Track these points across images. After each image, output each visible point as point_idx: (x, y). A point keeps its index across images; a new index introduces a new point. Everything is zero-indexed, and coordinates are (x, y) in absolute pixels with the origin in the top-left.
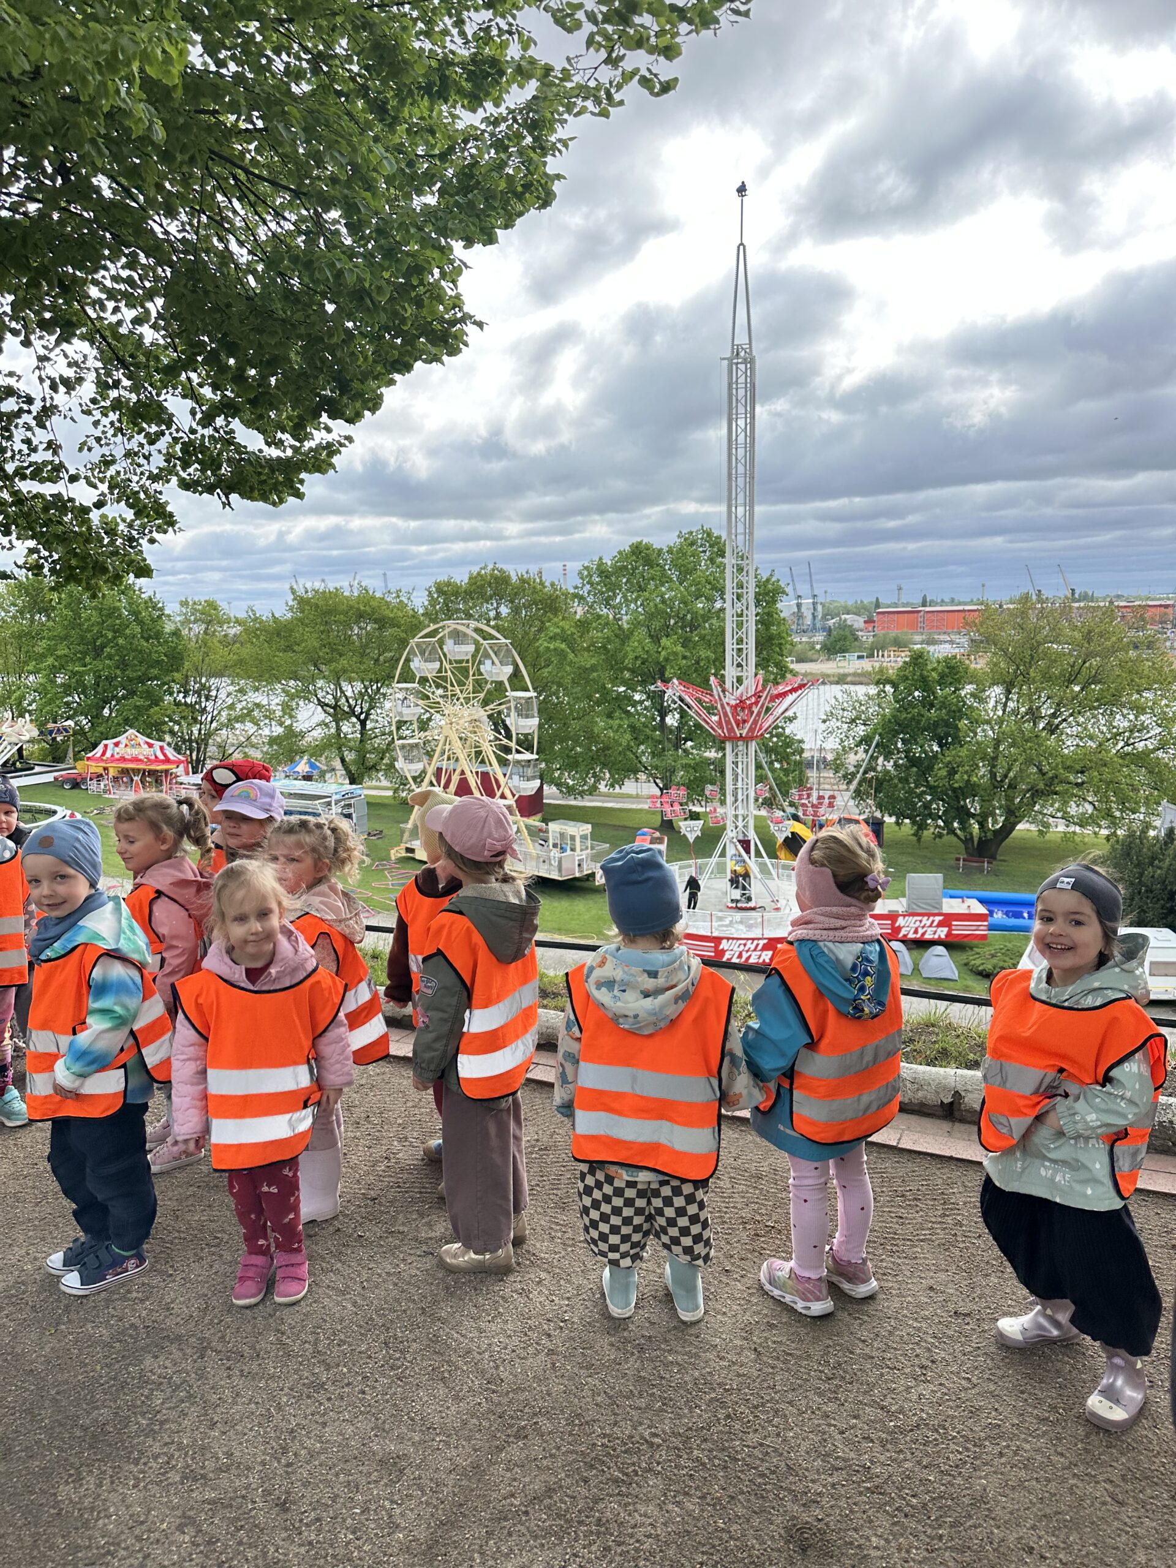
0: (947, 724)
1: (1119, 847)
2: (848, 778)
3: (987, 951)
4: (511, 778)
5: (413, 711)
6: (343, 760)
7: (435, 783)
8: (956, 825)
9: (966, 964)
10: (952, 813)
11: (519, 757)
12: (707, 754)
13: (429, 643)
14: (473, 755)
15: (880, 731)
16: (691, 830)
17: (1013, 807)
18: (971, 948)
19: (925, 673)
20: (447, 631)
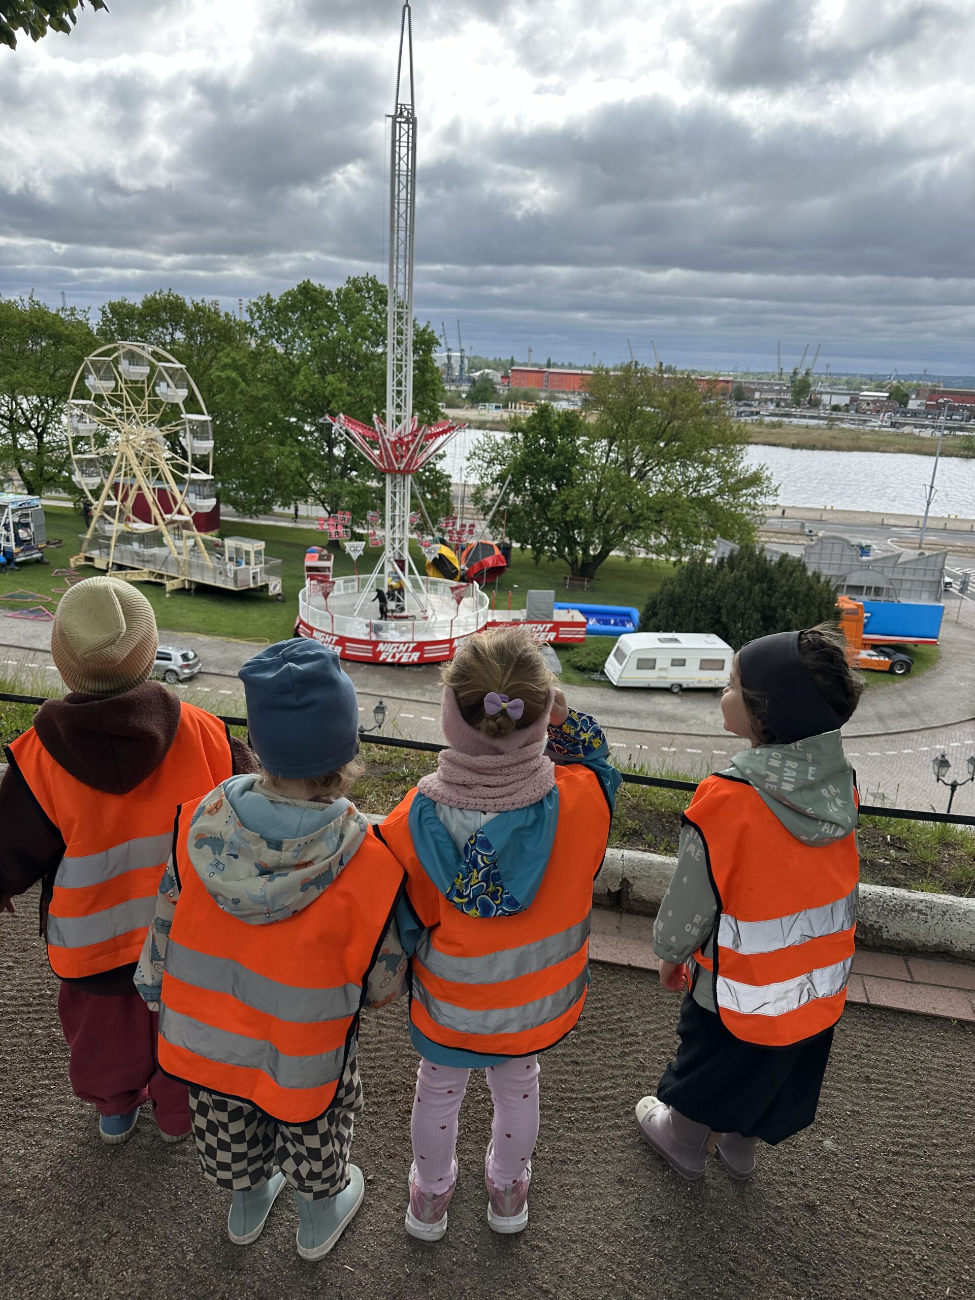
0: (564, 469)
1: (684, 572)
2: (486, 510)
3: (583, 651)
4: (187, 495)
5: (89, 426)
6: (21, 472)
7: (113, 497)
8: (566, 549)
9: (568, 661)
10: (564, 541)
11: (194, 476)
12: (369, 483)
13: (104, 362)
14: (150, 472)
15: (512, 471)
16: (355, 549)
17: (608, 538)
18: (572, 648)
19: (549, 424)
20: (121, 352)
